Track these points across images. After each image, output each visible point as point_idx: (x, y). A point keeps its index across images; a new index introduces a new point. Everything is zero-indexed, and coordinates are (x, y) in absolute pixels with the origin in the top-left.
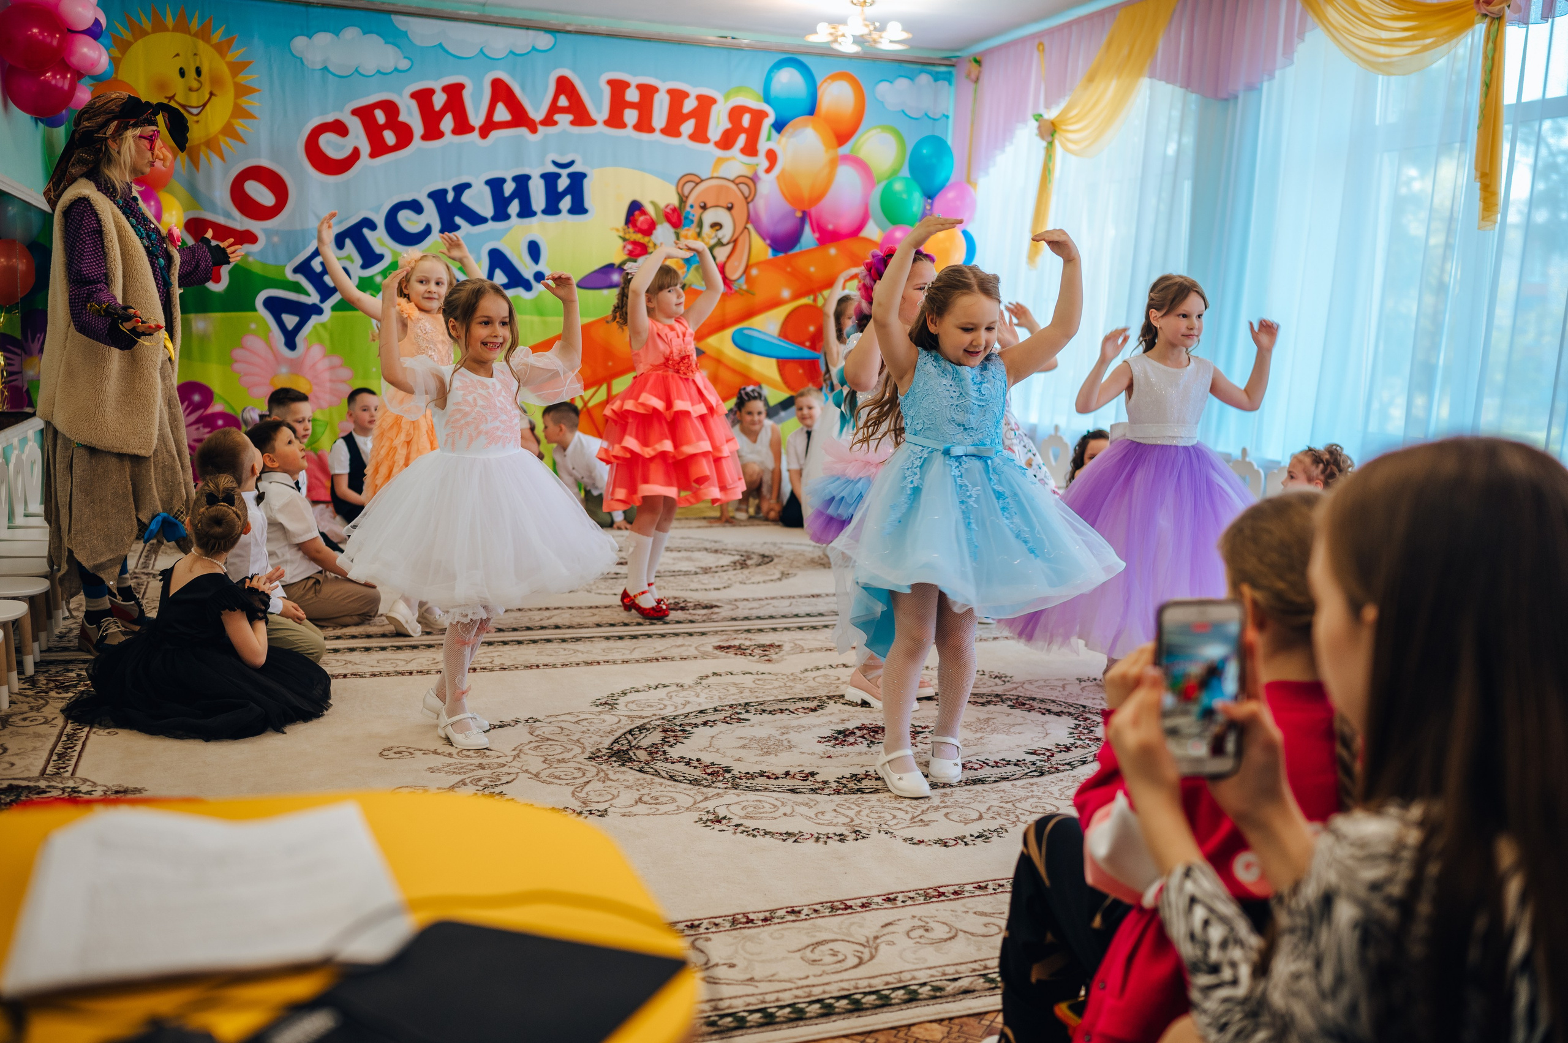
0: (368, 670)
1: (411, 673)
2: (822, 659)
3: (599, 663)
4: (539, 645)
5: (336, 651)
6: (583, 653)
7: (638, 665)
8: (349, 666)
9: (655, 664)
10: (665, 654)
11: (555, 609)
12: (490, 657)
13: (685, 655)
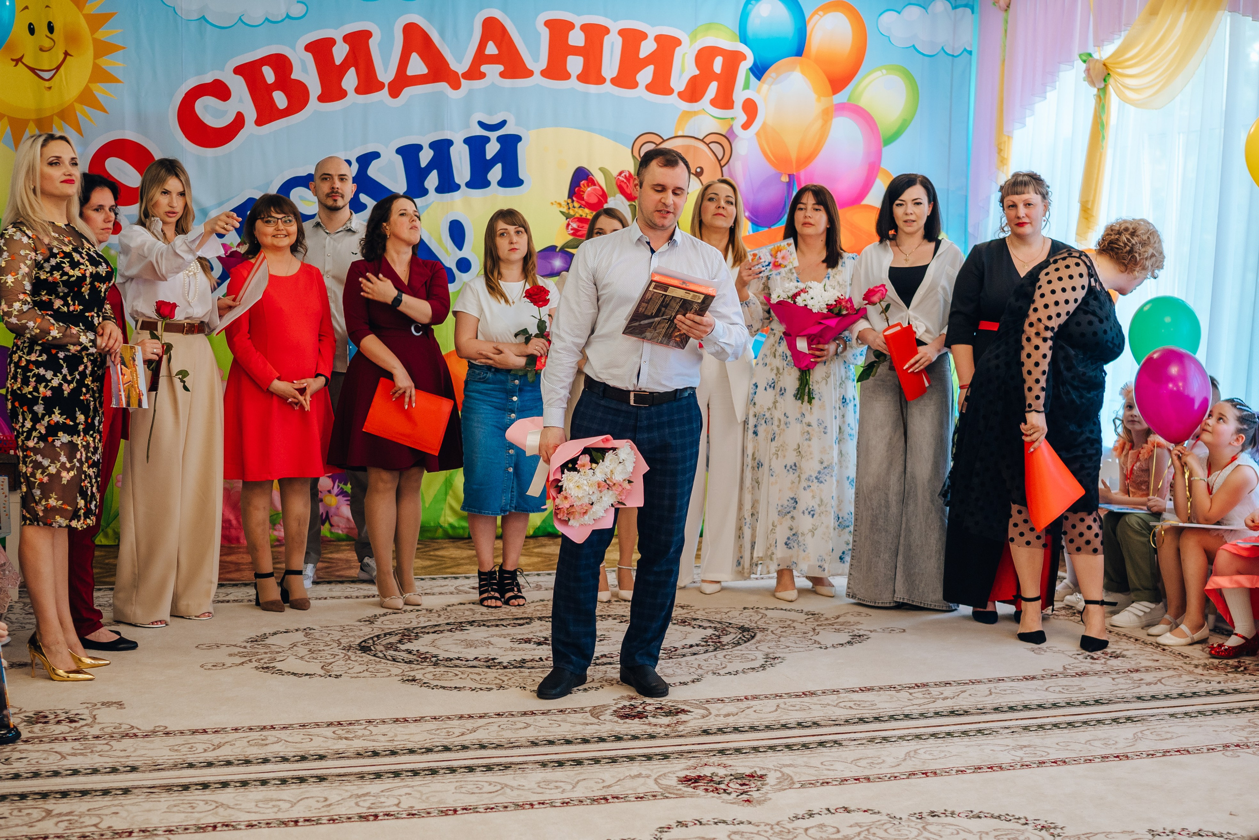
0: (245, 817)
1: (296, 822)
2: (818, 799)
3: (532, 805)
4: (458, 776)
5: (205, 786)
6: (512, 788)
7: (581, 807)
8: (221, 810)
9: (603, 807)
10: (616, 790)
11: (481, 717)
12: (393, 796)
13: (641, 791)
